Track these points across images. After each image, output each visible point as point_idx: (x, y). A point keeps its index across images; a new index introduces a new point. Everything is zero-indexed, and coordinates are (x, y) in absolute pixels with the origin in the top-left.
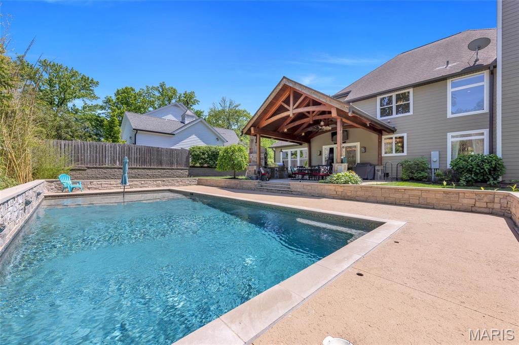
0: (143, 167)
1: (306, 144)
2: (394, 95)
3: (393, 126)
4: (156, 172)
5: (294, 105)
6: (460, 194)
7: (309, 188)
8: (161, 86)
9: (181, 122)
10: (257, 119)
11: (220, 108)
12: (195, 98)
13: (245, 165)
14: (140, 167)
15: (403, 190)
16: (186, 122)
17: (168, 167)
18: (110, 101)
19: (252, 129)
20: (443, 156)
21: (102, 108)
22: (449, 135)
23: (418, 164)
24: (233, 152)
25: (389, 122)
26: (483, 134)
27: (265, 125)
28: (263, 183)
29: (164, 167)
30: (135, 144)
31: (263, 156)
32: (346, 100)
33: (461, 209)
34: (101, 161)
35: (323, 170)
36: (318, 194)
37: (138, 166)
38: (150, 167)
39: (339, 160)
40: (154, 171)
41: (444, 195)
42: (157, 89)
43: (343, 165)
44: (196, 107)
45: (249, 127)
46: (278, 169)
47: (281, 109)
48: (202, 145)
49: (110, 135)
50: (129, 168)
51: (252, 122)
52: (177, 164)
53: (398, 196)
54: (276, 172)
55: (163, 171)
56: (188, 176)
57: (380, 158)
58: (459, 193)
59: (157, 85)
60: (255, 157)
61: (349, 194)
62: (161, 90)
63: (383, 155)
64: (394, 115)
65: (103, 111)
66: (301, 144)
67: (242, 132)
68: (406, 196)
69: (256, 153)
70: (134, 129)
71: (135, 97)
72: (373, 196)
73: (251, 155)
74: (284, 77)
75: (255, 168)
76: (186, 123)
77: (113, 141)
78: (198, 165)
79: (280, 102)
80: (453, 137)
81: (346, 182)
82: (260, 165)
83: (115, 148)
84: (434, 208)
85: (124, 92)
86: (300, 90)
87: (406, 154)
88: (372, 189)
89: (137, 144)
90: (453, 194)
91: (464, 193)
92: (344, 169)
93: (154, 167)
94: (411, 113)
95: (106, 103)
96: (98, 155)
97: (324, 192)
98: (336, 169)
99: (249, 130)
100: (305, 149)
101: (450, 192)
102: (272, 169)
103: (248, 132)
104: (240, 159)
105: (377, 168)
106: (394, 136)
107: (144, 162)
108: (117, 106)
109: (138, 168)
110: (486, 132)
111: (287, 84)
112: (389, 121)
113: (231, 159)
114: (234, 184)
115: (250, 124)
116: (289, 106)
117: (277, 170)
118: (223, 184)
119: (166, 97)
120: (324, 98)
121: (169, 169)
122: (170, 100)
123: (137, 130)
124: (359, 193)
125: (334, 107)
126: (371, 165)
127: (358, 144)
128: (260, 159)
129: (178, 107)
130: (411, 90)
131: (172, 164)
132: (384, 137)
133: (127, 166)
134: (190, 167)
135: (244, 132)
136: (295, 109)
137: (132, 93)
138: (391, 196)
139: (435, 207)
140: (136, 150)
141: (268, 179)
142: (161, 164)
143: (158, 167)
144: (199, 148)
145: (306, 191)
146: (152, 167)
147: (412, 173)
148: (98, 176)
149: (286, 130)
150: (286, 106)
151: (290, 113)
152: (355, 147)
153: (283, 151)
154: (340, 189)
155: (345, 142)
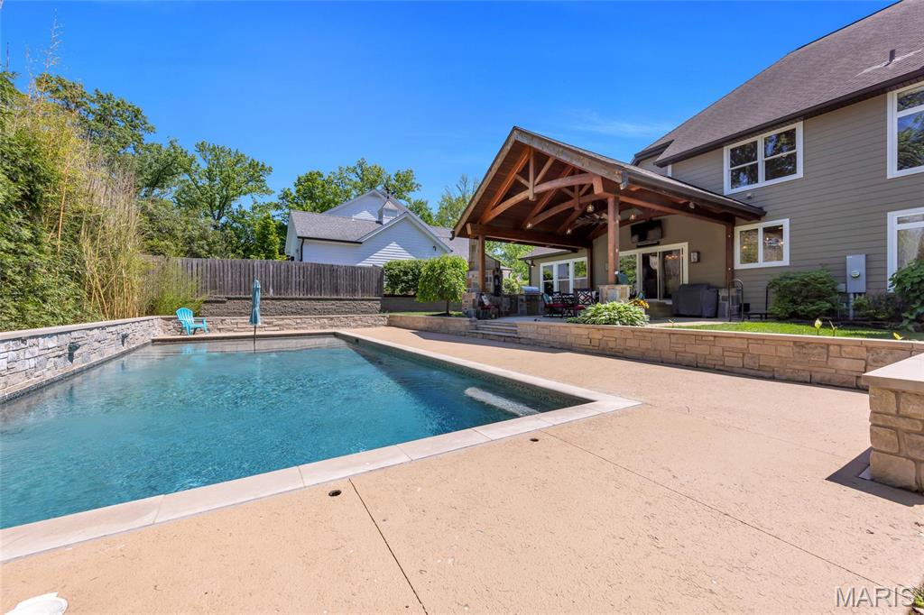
0: (309, 296)
1: (585, 251)
2: (761, 138)
3: (758, 205)
4: (328, 305)
5: (535, 178)
6: (831, 348)
7: (546, 331)
8: (360, 165)
9: (377, 222)
10: (475, 208)
11: (459, 194)
12: (413, 181)
13: (462, 289)
14: (305, 297)
15: (712, 338)
16: (385, 221)
17: (348, 297)
18: (287, 196)
19: (469, 226)
20: (875, 266)
21: (277, 207)
22: (893, 216)
24: (443, 268)
25: (749, 198)
27: (491, 217)
28: (481, 323)
29: (342, 297)
30: (301, 260)
31: (490, 275)
33: (832, 383)
34: (247, 288)
35: (582, 297)
36: (560, 343)
37: (301, 296)
38: (319, 297)
39: (611, 279)
40: (325, 303)
41: (797, 350)
42: (354, 170)
44: (414, 196)
45: (462, 223)
46: (524, 298)
47: (517, 188)
48: (406, 258)
49: (263, 248)
50: (262, 299)
51: (468, 214)
52: (363, 291)
53: (702, 349)
54: (520, 303)
55: (339, 303)
56: (380, 311)
57: (731, 273)
58: (828, 345)
59: (353, 164)
60: (476, 277)
61: (611, 345)
62: (359, 172)
63: (738, 265)
64: (762, 182)
65: (279, 212)
66: (575, 251)
67: (453, 233)
68: (717, 351)
69: (477, 270)
70: (299, 237)
71: (323, 186)
72: (655, 350)
73: (472, 273)
74: (515, 128)
75: (474, 296)
76: (384, 223)
77: (267, 258)
78: (397, 292)
79: (513, 176)
80: (901, 220)
81: (611, 321)
82: (484, 291)
83: (267, 267)
84: (773, 378)
85: (308, 180)
86: (540, 149)
87: (788, 264)
88: (652, 335)
89: (304, 261)
90: (816, 348)
91: (840, 346)
92: (621, 297)
93: (325, 297)
94: (800, 173)
95: (283, 198)
96: (242, 279)
97: (570, 339)
98: (605, 296)
99: (464, 228)
100: (583, 259)
101: (808, 343)
102: (513, 299)
103: (463, 234)
104: (454, 280)
105: (723, 293)
106: (760, 226)
107: (310, 289)
108: (297, 203)
109: (301, 299)
111: (520, 139)
112: (749, 195)
113: (438, 281)
114: (438, 323)
115: (465, 219)
116: (528, 180)
117: (522, 300)
118: (422, 325)
119: (369, 181)
120: (579, 160)
121: (350, 300)
122: (372, 186)
123: (303, 238)
124: (632, 343)
125: (595, 175)
126: (709, 287)
128: (485, 280)
129: (379, 197)
130: (799, 127)
131: (354, 291)
132: (738, 230)
133: (258, 295)
134: (385, 296)
135: (456, 233)
136: (538, 184)
137: (319, 181)
138: (688, 349)
139: (776, 376)
140: (297, 271)
141: (493, 316)
142: (337, 292)
143: (333, 297)
144: (399, 265)
145: (541, 338)
146: (322, 297)
147: (794, 302)
148: (243, 311)
149: (529, 226)
150: (523, 181)
151: (529, 194)
152: (678, 252)
153: (542, 265)
154: (597, 335)
155: (658, 244)
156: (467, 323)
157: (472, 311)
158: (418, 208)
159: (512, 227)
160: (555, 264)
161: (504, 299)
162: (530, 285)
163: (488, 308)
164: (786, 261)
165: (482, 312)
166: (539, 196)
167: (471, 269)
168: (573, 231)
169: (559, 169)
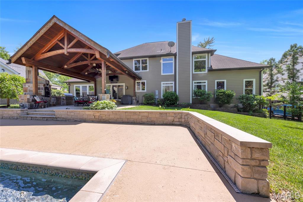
1: (93, 82)
2: (141, 59)
3: (140, 76)
6: (167, 114)
7: (72, 114)
13: (20, 92)
15: (138, 113)
19: (23, 59)
20: (160, 93)
22: (162, 83)
23: (150, 96)
25: (139, 74)
26: (172, 84)
31: (41, 86)
33: (168, 124)
35: (91, 98)
36: (80, 119)
39: (103, 92)
41: (160, 115)
43: (106, 95)
46: (65, 98)
51: (22, 52)
53: (135, 117)
54: (62, 100)
57: (135, 93)
58: (167, 113)
60: (31, 87)
61: (104, 118)
63: (136, 91)
64: (141, 71)
66: (89, 82)
67: (10, 60)
68: (140, 117)
69: (32, 83)
72: (120, 118)
73: (27, 84)
74: (54, 16)
75: (28, 96)
79: (54, 41)
80: (163, 84)
81: (103, 108)
82: (37, 94)
84: (154, 124)
86: (70, 31)
87: (146, 91)
88: (120, 113)
90: (164, 114)
91: (169, 113)
92: (107, 98)
94: (148, 70)
97: (85, 117)
98: (101, 98)
99: (19, 59)
100: (92, 85)
101: (163, 113)
103: (19, 62)
104: (13, 88)
105: (133, 98)
106: (141, 81)
110: (173, 82)
111: (58, 22)
112: (139, 73)
116: (64, 45)
117: (63, 99)
120: (89, 42)
124: (112, 117)
125: (96, 50)
126: (130, 96)
128: (37, 88)
130: (148, 59)
132: (136, 81)
136: (69, 48)
138: (131, 117)
139: (155, 123)
141: (43, 107)
145: (69, 117)
149: (66, 67)
150: (61, 45)
151: (65, 51)
152: (122, 86)
153: (75, 86)
154: (97, 114)
155: (117, 83)
156: (20, 112)
157: (27, 104)
160: (81, 86)
161: (52, 99)
162: (69, 93)
163: (38, 103)
164: (145, 91)
165: (34, 105)
166: (72, 54)
167: (27, 82)
168: (88, 74)
169: (80, 44)
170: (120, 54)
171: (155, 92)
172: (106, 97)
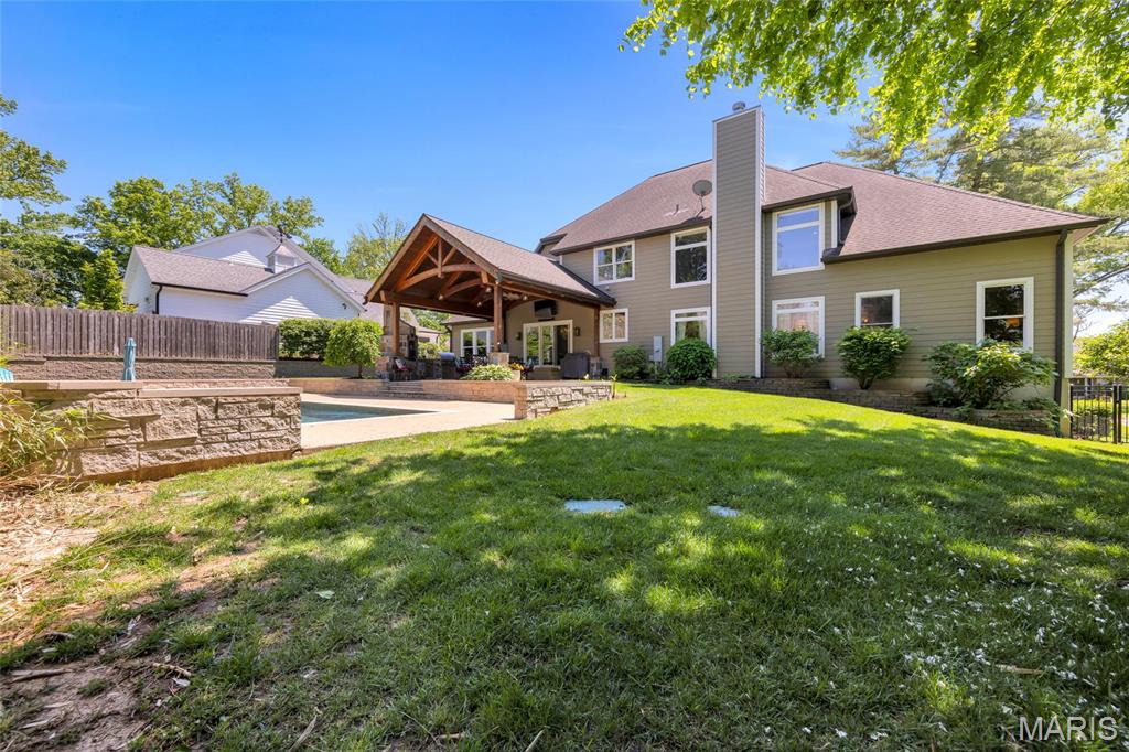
0: (174, 357)
2: (614, 247)
3: (612, 296)
4: (204, 368)
5: (443, 259)
7: (444, 387)
8: (230, 183)
9: (266, 270)
10: (388, 278)
12: (312, 214)
13: (376, 352)
14: (168, 358)
16: (278, 269)
17: (230, 359)
18: (96, 209)
19: (382, 293)
20: (665, 341)
21: (75, 222)
22: (674, 312)
24: (355, 331)
25: (609, 290)
26: (704, 313)
27: (406, 286)
28: (394, 384)
29: (221, 359)
30: (157, 312)
31: (404, 340)
32: (554, 249)
34: (78, 345)
37: (162, 357)
38: (189, 358)
39: (496, 348)
40: (197, 366)
42: (220, 188)
43: (500, 354)
44: (315, 234)
45: (376, 290)
46: (440, 363)
47: (427, 265)
48: (307, 316)
49: (99, 294)
51: (381, 282)
52: (251, 352)
54: (436, 367)
55: (217, 366)
56: (275, 377)
57: (598, 346)
59: (218, 179)
60: (390, 341)
62: (228, 191)
63: (602, 340)
64: (615, 279)
65: (79, 231)
67: (366, 298)
69: (391, 334)
70: (154, 283)
71: (164, 201)
73: (385, 337)
74: (424, 215)
75: (388, 359)
76: (277, 271)
77: (106, 307)
78: (297, 355)
79: (424, 253)
80: (677, 316)
82: (398, 354)
83: (109, 320)
85: (136, 190)
86: (445, 238)
89: (160, 313)
92: (503, 361)
93: (198, 359)
94: (633, 277)
95: (87, 212)
96: (70, 334)
98: (491, 361)
99: (378, 294)
102: (429, 364)
103: (376, 299)
104: (367, 344)
105: (592, 361)
106: (614, 311)
107: (176, 349)
108: (115, 222)
109: (162, 361)
110: (708, 309)
111: (428, 226)
112: (608, 287)
113: (350, 344)
114: (350, 386)
115: (379, 286)
116: (437, 259)
117: (438, 365)
118: (331, 388)
119: (242, 209)
121: (231, 363)
122: (250, 213)
123: (161, 285)
125: (481, 267)
126: (585, 356)
127: (570, 322)
128: (399, 345)
129: (265, 235)
130: (633, 243)
131: (239, 352)
132: (602, 313)
133: (133, 356)
134: (281, 359)
135: (370, 297)
136: (445, 265)
137: (156, 192)
140: (156, 326)
141: (406, 378)
142: (215, 354)
143: (208, 359)
144: (300, 323)
146: (194, 358)
148: (72, 374)
149: (441, 297)
150: (433, 259)
151: (437, 272)
152: (566, 326)
153: (463, 331)
154: (477, 388)
155: (553, 319)
156: (380, 384)
157: (386, 373)
158: (319, 250)
159: (427, 297)
160: (474, 332)
161: (420, 364)
162: (451, 351)
163: (401, 371)
164: (626, 339)
165: (396, 375)
166: (448, 275)
167: (385, 334)
168: (483, 304)
169: (459, 258)
170: (565, 235)
171: (652, 342)
172: (500, 359)
